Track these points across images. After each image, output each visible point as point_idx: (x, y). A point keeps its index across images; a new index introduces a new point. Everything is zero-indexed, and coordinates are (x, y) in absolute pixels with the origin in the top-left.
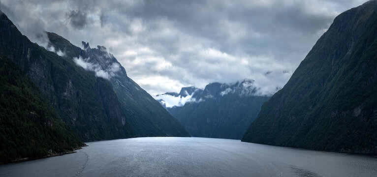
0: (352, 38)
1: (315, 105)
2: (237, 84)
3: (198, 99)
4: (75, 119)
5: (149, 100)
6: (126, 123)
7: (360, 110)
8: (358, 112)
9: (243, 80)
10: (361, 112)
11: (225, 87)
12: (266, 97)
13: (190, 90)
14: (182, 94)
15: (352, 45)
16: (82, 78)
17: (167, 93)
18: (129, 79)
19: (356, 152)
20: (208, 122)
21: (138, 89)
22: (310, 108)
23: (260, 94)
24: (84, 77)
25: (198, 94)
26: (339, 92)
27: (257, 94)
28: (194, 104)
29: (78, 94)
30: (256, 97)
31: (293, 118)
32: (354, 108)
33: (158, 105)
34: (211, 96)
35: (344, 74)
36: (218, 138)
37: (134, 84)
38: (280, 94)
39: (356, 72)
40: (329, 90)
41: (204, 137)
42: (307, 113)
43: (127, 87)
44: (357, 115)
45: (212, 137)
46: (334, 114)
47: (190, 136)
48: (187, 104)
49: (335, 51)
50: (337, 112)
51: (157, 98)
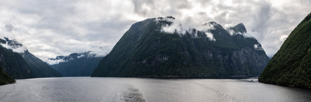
0: (140, 33)
1: (125, 60)
2: (86, 53)
3: (65, 60)
4: (5, 70)
5: (41, 62)
6: (31, 72)
7: (145, 61)
8: (144, 62)
9: (88, 51)
10: (146, 61)
11: (80, 55)
12: (100, 58)
13: (61, 57)
14: (57, 58)
15: (141, 36)
16: (7, 53)
17: (49, 59)
18: (30, 53)
19: (145, 77)
20: (72, 70)
21: (34, 58)
22: (123, 61)
23: (98, 56)
24: (8, 52)
25: (66, 58)
26: (135, 54)
27: (96, 56)
28: (64, 62)
29: (6, 59)
30: (95, 58)
31: (115, 65)
32: (143, 60)
33: (45, 64)
34: (73, 59)
35: (138, 47)
36: (78, 76)
37: (32, 55)
38: (108, 56)
39: (143, 46)
40: (131, 54)
41: (70, 76)
42: (122, 63)
43: (28, 56)
44: (144, 63)
45: (75, 76)
46: (134, 63)
47: (63, 77)
48: (60, 63)
49: (133, 38)
50: (135, 62)
51: (44, 61)
